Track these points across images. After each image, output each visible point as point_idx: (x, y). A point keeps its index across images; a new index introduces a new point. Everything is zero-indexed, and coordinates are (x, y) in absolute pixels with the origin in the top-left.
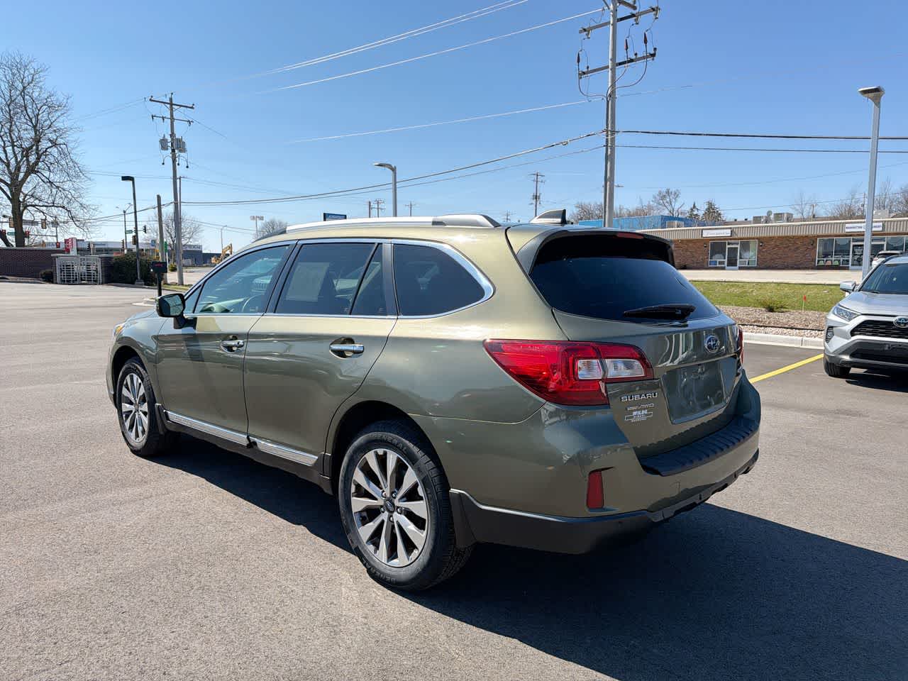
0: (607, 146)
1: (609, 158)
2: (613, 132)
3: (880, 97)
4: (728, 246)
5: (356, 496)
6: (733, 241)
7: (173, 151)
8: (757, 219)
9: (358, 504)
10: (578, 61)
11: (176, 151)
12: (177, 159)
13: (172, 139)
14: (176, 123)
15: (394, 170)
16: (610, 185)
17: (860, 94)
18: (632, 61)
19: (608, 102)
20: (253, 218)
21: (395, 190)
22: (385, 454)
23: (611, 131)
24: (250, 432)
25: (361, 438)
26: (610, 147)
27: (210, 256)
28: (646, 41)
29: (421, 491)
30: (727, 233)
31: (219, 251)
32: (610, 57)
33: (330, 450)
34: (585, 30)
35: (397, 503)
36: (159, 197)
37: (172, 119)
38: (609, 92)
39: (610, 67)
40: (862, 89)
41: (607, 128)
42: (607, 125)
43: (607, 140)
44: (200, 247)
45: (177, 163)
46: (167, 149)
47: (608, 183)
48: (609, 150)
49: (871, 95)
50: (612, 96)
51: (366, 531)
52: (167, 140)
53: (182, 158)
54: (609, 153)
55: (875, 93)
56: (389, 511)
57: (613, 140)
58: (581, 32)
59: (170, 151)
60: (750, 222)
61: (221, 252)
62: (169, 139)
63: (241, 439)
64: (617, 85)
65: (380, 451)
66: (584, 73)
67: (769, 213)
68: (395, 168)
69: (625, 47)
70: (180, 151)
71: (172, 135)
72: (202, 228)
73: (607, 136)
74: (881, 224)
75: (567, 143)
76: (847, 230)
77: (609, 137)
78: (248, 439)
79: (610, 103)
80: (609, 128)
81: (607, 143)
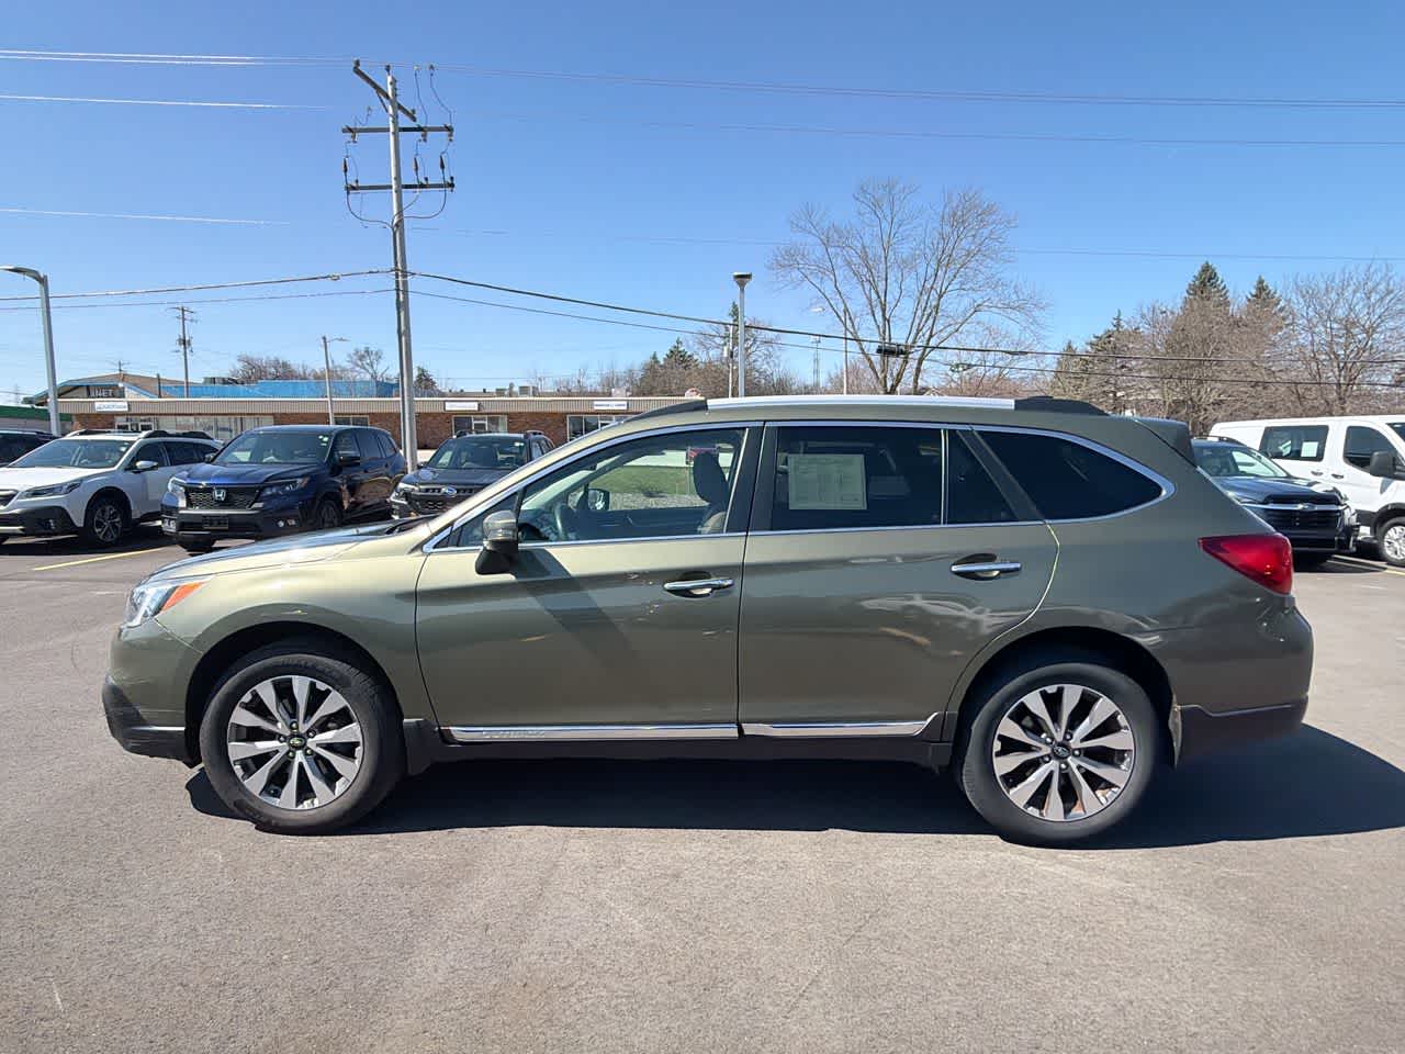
0: (398, 290)
1: (402, 306)
2: (404, 273)
4: (474, 422)
6: (479, 416)
8: (500, 392)
10: (346, 171)
15: (43, 281)
16: (406, 341)
18: (422, 186)
19: (395, 234)
21: (48, 313)
23: (401, 272)
26: (402, 291)
28: (442, 166)
30: (474, 406)
32: (393, 176)
34: (350, 130)
38: (395, 221)
39: (394, 187)
41: (396, 265)
43: (397, 282)
47: (403, 339)
48: (401, 296)
50: (399, 225)
54: (401, 299)
55: (742, 279)
57: (405, 283)
58: (344, 131)
60: (491, 395)
64: (405, 214)
66: (354, 188)
67: (511, 386)
68: (46, 277)
69: (414, 167)
73: (397, 276)
74: (625, 403)
75: (338, 278)
76: (596, 408)
77: (400, 279)
78: (740, 730)
79: (398, 234)
80: (400, 267)
81: (398, 286)
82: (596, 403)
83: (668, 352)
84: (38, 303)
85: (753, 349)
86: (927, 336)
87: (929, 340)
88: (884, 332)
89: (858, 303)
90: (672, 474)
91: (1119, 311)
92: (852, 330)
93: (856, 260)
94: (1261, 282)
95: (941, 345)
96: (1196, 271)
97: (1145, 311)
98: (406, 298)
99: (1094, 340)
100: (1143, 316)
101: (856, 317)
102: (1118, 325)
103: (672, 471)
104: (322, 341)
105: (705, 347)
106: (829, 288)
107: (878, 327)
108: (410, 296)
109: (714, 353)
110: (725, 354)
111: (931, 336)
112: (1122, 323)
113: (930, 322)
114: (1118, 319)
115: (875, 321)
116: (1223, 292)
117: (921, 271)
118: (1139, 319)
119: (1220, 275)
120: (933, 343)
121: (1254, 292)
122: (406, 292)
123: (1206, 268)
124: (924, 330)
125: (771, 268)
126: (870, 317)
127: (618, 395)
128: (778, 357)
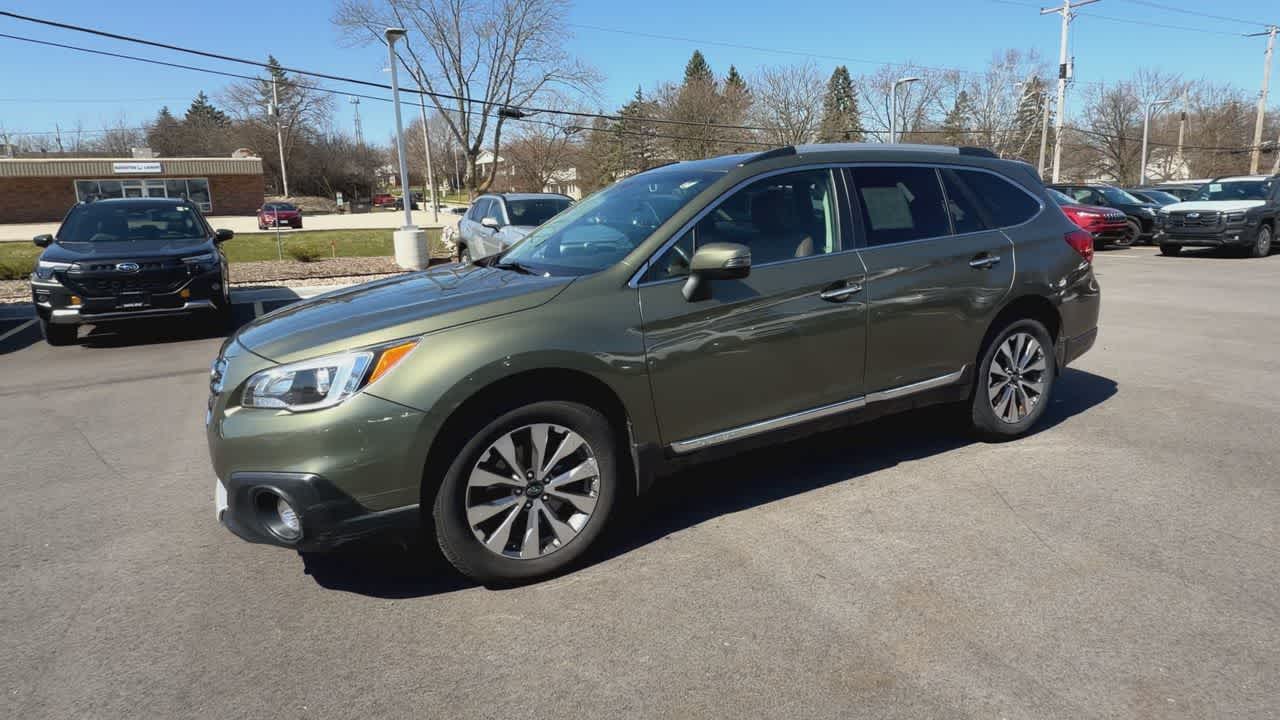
74: (158, 164)
76: (117, 171)
82: (115, 165)
83: (190, 108)
85: (301, 107)
89: (432, 67)
90: (252, 242)
91: (640, 87)
93: (426, 21)
94: (733, 69)
96: (691, 56)
97: (661, 87)
99: (623, 110)
100: (660, 92)
102: (640, 98)
103: (250, 237)
105: (243, 103)
109: (255, 110)
110: (270, 112)
112: (643, 96)
114: (639, 92)
116: (709, 74)
117: (493, 38)
118: (656, 94)
119: (706, 60)
121: (729, 77)
123: (697, 55)
125: (337, 23)
127: (141, 156)
128: (331, 118)
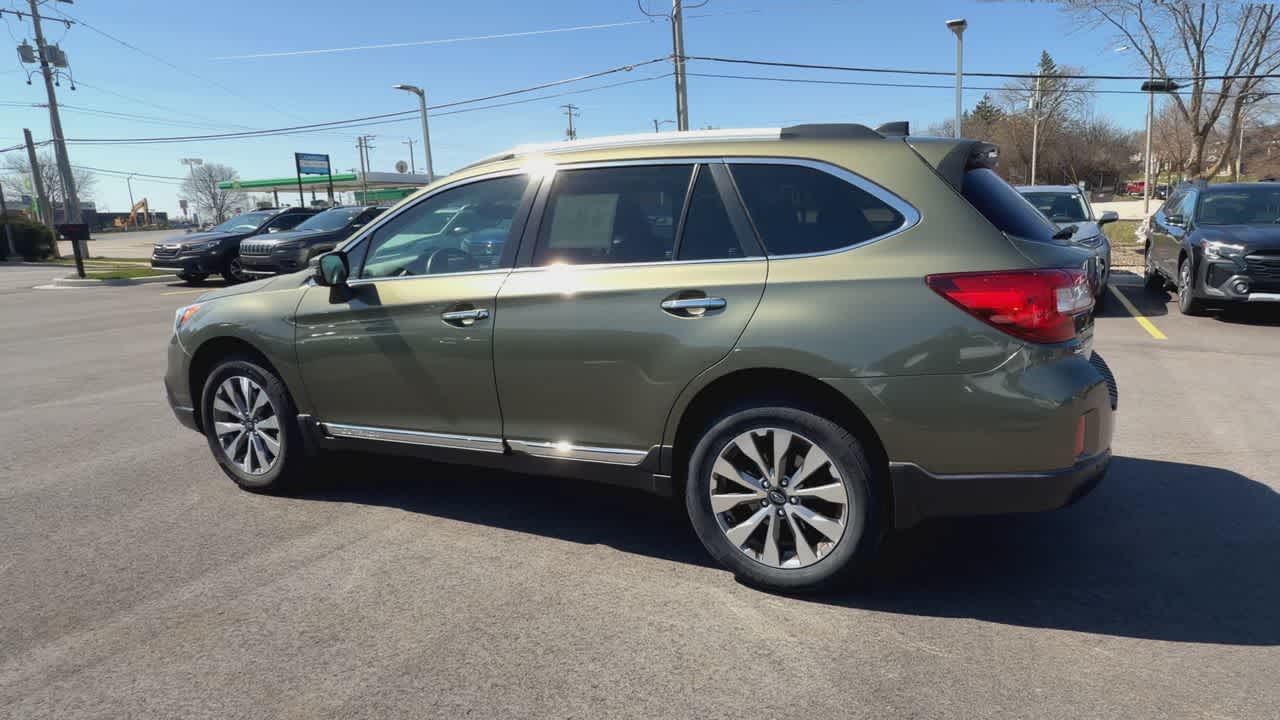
0: (676, 73)
1: (681, 88)
2: (682, 58)
3: (962, 30)
5: (717, 493)
7: (44, 64)
9: (722, 503)
11: (51, 65)
12: (54, 76)
13: (41, 47)
14: (43, 23)
15: (421, 94)
17: (946, 27)
19: (674, 24)
20: (186, 161)
21: (426, 121)
22: (770, 435)
23: (680, 57)
24: (506, 433)
25: (728, 419)
26: (680, 72)
27: (111, 217)
29: (834, 472)
31: (127, 209)
33: (673, 439)
35: (790, 491)
36: (27, 133)
37: (36, 18)
38: (674, 13)
40: (949, 22)
41: (675, 53)
42: (675, 49)
43: (676, 67)
44: (91, 204)
45: (54, 83)
46: (34, 61)
48: (680, 79)
49: (955, 28)
50: (677, 17)
51: (738, 534)
52: (31, 48)
53: (61, 76)
54: (680, 82)
55: (958, 27)
56: (775, 503)
57: (683, 67)
59: (38, 64)
61: (130, 211)
62: (35, 47)
63: (493, 445)
64: (682, 5)
65: (762, 432)
68: (426, 91)
70: (56, 65)
71: (39, 40)
72: (95, 177)
73: (676, 62)
75: (631, 69)
77: (678, 63)
78: (505, 444)
79: (676, 25)
80: (678, 54)
81: (676, 70)
84: (419, 114)
86: (1251, 66)
87: (1253, 70)
88: (1198, 68)
92: (1159, 68)
95: (1272, 73)
98: (684, 81)
101: (1163, 54)
104: (653, 124)
106: (1133, 22)
107: (1192, 60)
108: (688, 78)
111: (1257, 65)
113: (1258, 49)
115: (1189, 54)
120: (1259, 71)
122: (683, 75)
124: (1249, 61)
126: (1184, 50)
